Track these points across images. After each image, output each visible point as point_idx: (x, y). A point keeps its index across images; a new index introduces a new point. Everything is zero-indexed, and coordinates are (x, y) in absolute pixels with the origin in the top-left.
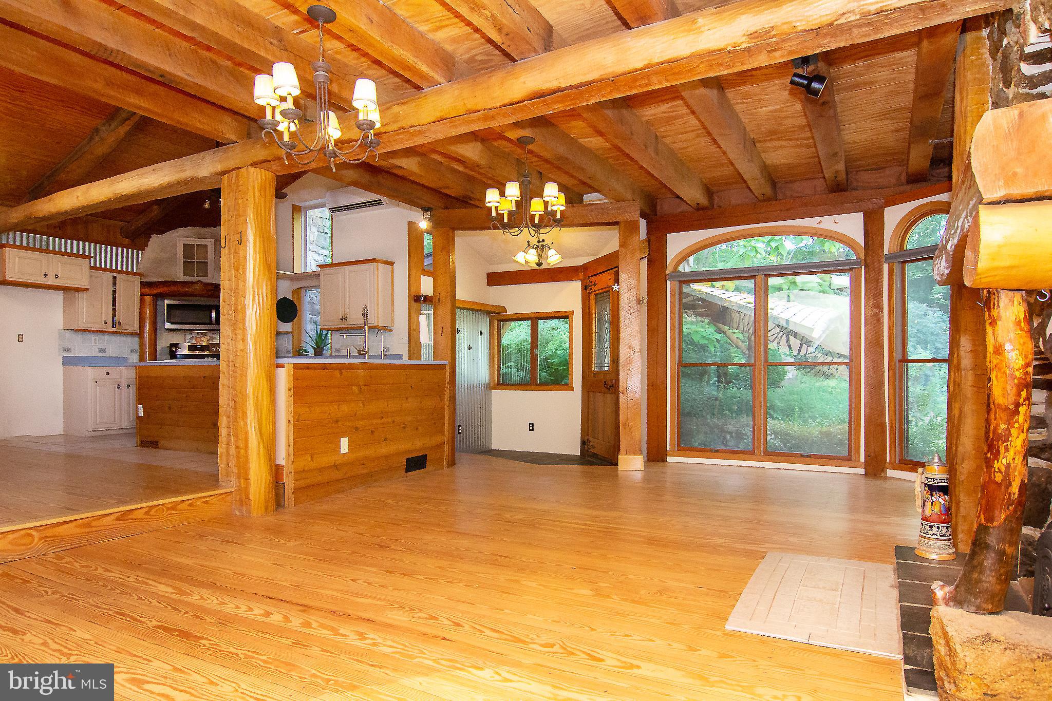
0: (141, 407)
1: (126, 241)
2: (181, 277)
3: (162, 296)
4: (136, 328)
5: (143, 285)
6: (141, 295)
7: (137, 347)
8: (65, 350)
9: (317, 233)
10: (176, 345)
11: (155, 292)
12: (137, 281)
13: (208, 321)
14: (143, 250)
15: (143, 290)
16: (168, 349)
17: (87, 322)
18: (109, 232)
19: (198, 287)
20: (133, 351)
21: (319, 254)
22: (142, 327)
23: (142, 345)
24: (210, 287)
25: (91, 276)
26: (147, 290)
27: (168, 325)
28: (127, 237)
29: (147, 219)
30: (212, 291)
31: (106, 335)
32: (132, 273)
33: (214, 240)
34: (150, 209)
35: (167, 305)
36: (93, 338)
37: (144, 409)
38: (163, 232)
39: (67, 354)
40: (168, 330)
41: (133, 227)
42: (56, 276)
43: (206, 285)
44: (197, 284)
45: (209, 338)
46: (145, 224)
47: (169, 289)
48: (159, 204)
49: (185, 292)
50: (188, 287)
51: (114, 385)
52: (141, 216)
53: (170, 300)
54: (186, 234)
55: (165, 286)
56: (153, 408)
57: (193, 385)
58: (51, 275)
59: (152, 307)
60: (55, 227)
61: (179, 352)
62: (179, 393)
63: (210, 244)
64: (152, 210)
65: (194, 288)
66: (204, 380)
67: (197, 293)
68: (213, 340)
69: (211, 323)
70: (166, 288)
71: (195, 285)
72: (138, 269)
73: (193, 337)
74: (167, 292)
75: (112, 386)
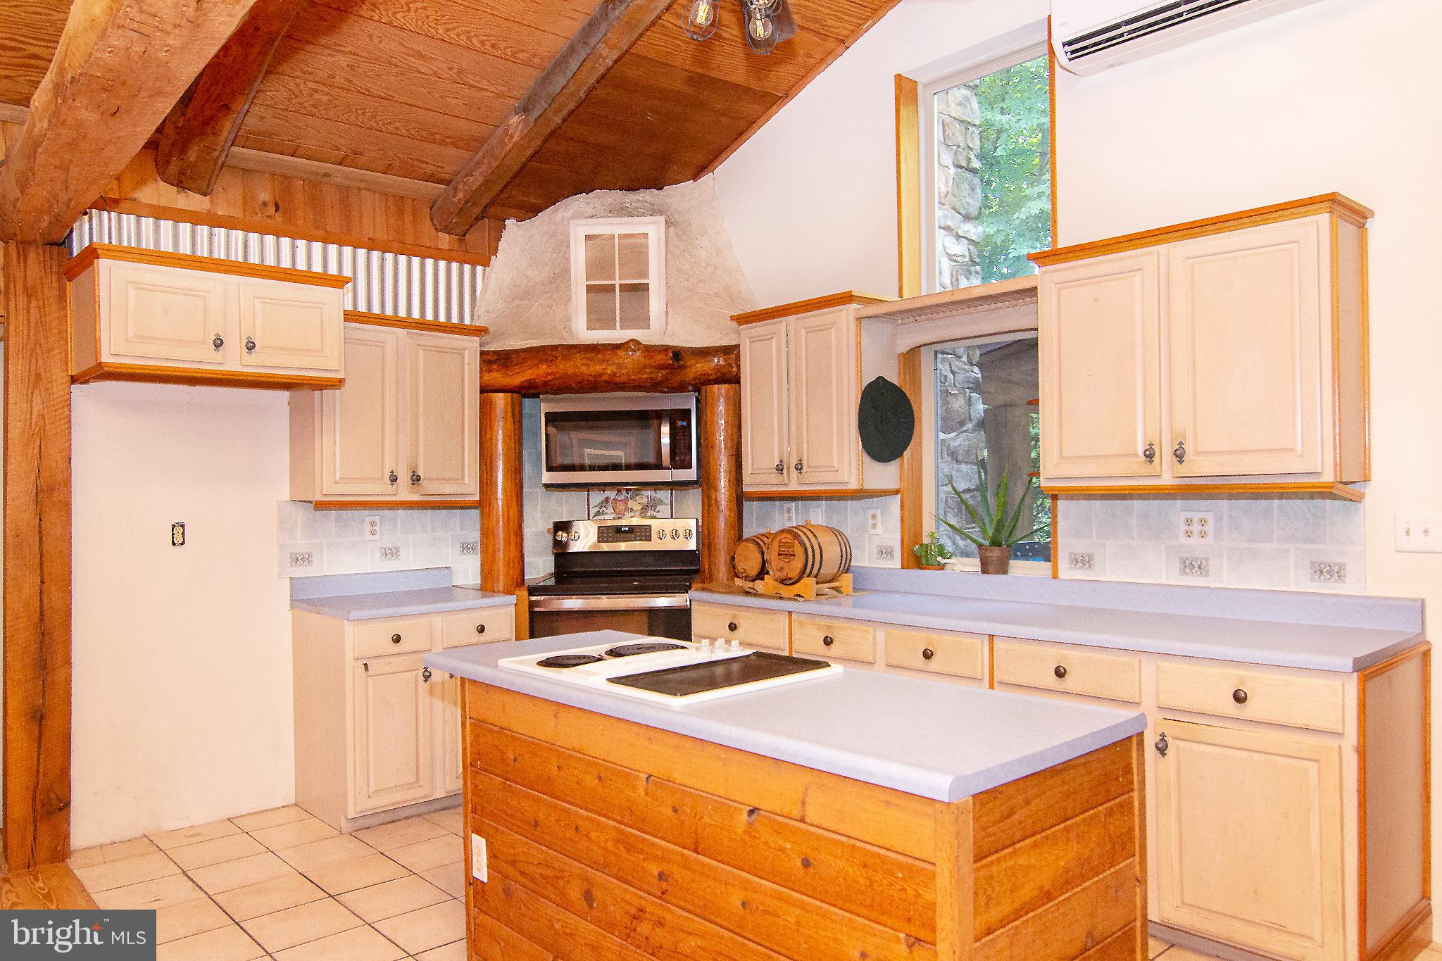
0: (479, 843)
1: (445, 240)
2: (585, 334)
3: (529, 391)
4: (470, 488)
5: (493, 360)
6: (482, 391)
7: (474, 535)
8: (296, 560)
9: (952, 170)
10: (563, 526)
11: (518, 380)
12: (471, 347)
13: (651, 459)
14: (486, 264)
15: (487, 377)
16: (550, 538)
17: (345, 480)
18: (401, 213)
19: (632, 359)
20: (465, 548)
21: (958, 237)
22: (486, 482)
23: (487, 533)
24: (660, 359)
25: (347, 340)
26: (497, 377)
27: (547, 477)
28: (446, 230)
29: (495, 164)
30: (668, 371)
31: (401, 513)
32: (461, 329)
33: (663, 218)
34: (500, 131)
35: (547, 414)
36: (368, 520)
37: (493, 855)
38: (534, 211)
39: (300, 572)
40: (547, 486)
41: (461, 195)
42: (251, 346)
43: (650, 350)
44: (627, 350)
45: (645, 501)
46: (486, 182)
47: (553, 369)
48: (525, 110)
49: (595, 376)
50: (602, 361)
51: (414, 673)
52: (478, 157)
53: (551, 400)
54: (591, 211)
55: (542, 361)
56: (531, 869)
57: (696, 833)
58: (234, 344)
59: (510, 426)
60: (265, 204)
61: (576, 547)
62: (630, 848)
63: (652, 229)
64: (507, 131)
65: (619, 364)
66: (750, 824)
67: (624, 379)
68: (655, 507)
69: (658, 466)
70: (544, 367)
71: (621, 353)
72: (475, 317)
73: (607, 500)
74: (550, 378)
75: (408, 675)
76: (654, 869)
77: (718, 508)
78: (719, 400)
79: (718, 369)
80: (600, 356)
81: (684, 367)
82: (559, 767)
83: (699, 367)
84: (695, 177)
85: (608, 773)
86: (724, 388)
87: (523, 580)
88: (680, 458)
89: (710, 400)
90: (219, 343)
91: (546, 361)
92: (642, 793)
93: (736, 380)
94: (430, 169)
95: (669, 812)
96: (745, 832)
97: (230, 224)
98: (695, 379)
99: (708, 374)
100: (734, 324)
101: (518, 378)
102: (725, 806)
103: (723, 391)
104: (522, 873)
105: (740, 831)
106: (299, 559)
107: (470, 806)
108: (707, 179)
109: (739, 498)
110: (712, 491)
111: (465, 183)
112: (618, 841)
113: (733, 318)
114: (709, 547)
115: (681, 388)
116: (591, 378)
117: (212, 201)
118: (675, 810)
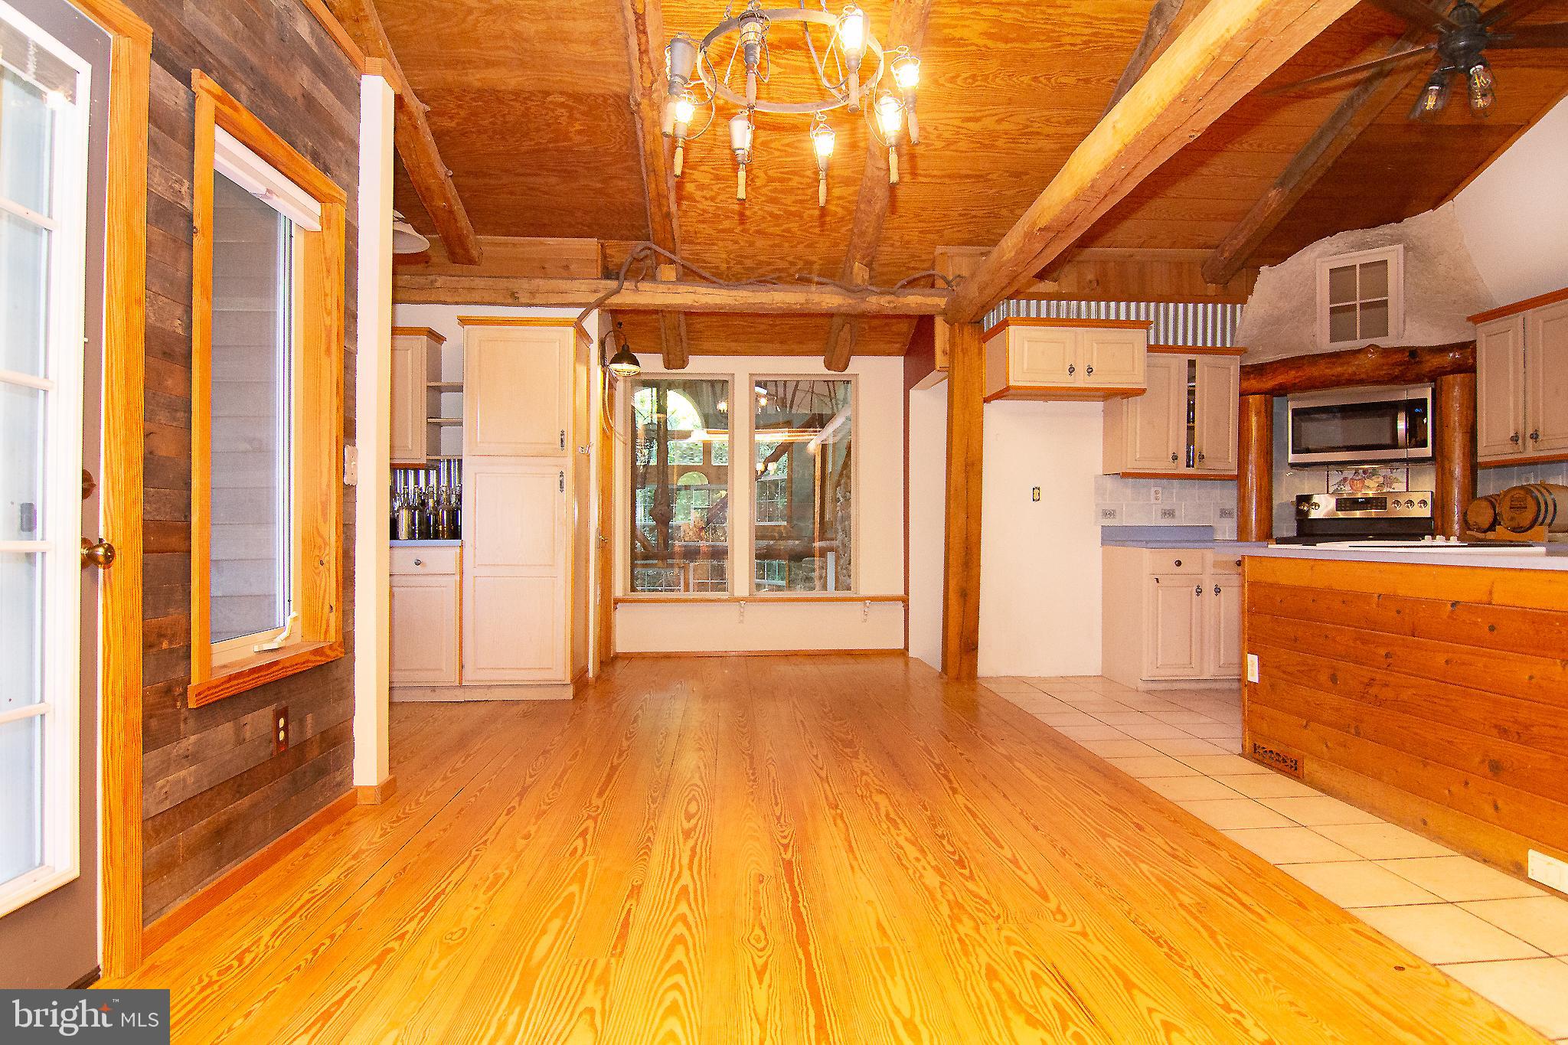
0: (1253, 661)
1: (1211, 289)
2: (1326, 346)
3: (1281, 391)
4: (1231, 466)
5: (1246, 372)
6: (1241, 395)
7: (1232, 504)
8: (1105, 514)
10: (1304, 499)
12: (1234, 365)
13: (1387, 441)
14: (1244, 301)
15: (1245, 384)
16: (1293, 509)
17: (1143, 458)
18: (1180, 274)
20: (1224, 513)
22: (1242, 463)
23: (1242, 499)
24: (1398, 357)
25: (1149, 365)
26: (1254, 383)
27: (1292, 458)
28: (1213, 281)
29: (1255, 228)
30: (1403, 367)
31: (1175, 482)
32: (1223, 351)
33: (1401, 246)
34: (1261, 203)
35: (1294, 411)
36: (1153, 490)
37: (1262, 666)
38: (1283, 257)
39: (1109, 522)
40: (1293, 465)
41: (1226, 254)
42: (1090, 371)
43: (1387, 352)
44: (1367, 353)
45: (1381, 479)
46: (1248, 242)
47: (1300, 373)
48: (1282, 184)
49: (1338, 376)
50: (1342, 364)
51: (1190, 589)
52: (1242, 225)
53: (1299, 399)
54: (1335, 250)
55: (1291, 369)
56: (1290, 669)
57: (1413, 623)
58: (1080, 370)
59: (1263, 419)
60: (1091, 282)
61: (1314, 514)
62: (1364, 642)
63: (1393, 255)
64: (1266, 203)
65: (1358, 365)
66: (1452, 612)
67: (1363, 376)
68: (1391, 483)
69: (1394, 445)
70: (1294, 372)
71: (1361, 356)
72: (1235, 342)
73: (1345, 479)
74: (1297, 381)
75: (1186, 589)
76: (1383, 652)
77: (1452, 476)
78: (1454, 387)
79: (1455, 361)
80: (1341, 361)
81: (1421, 362)
82: (1313, 601)
83: (1436, 362)
84: (1434, 207)
85: (1349, 598)
86: (1459, 377)
87: (1271, 534)
88: (1416, 437)
89: (1445, 388)
90: (1072, 370)
91: (1293, 368)
92: (1374, 606)
93: (1472, 369)
94: (1201, 240)
95: (1394, 614)
96: (1449, 617)
97: (1069, 298)
98: (1430, 371)
99: (1443, 367)
100: (1470, 324)
101: (1269, 383)
102: (1435, 604)
103: (1459, 379)
104: (1284, 672)
105: (1445, 617)
106: (1108, 514)
107: (1246, 636)
108: (1446, 207)
109: (1473, 467)
110: (1446, 463)
111: (1231, 245)
112: (1356, 639)
113: (1469, 319)
114: (1443, 507)
115: (1418, 380)
116: (1333, 378)
117: (1059, 285)
118: (1398, 612)
